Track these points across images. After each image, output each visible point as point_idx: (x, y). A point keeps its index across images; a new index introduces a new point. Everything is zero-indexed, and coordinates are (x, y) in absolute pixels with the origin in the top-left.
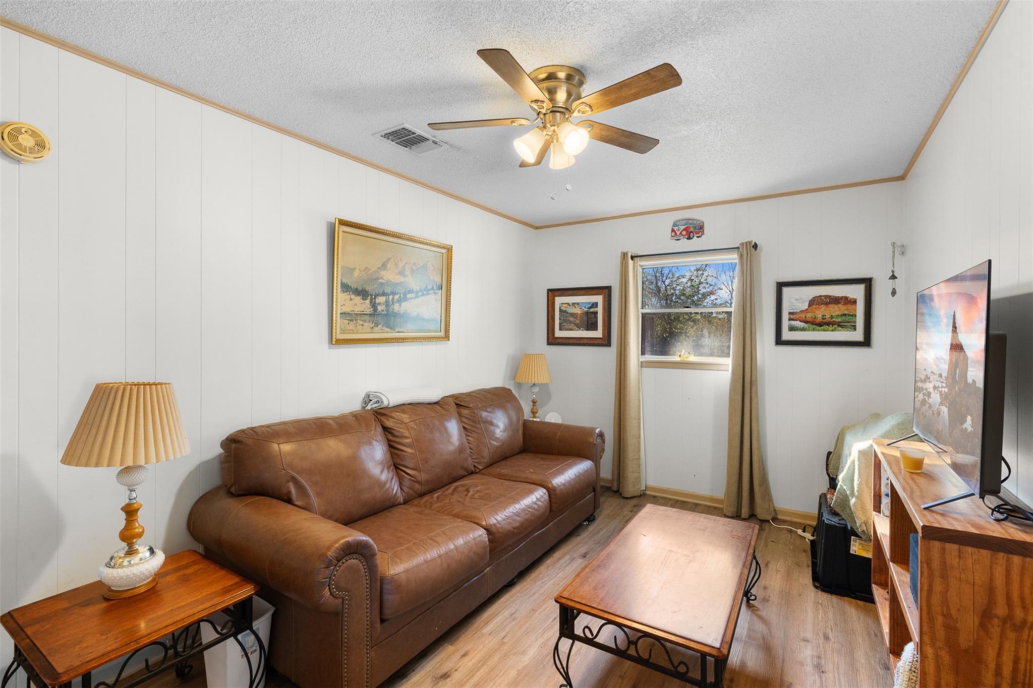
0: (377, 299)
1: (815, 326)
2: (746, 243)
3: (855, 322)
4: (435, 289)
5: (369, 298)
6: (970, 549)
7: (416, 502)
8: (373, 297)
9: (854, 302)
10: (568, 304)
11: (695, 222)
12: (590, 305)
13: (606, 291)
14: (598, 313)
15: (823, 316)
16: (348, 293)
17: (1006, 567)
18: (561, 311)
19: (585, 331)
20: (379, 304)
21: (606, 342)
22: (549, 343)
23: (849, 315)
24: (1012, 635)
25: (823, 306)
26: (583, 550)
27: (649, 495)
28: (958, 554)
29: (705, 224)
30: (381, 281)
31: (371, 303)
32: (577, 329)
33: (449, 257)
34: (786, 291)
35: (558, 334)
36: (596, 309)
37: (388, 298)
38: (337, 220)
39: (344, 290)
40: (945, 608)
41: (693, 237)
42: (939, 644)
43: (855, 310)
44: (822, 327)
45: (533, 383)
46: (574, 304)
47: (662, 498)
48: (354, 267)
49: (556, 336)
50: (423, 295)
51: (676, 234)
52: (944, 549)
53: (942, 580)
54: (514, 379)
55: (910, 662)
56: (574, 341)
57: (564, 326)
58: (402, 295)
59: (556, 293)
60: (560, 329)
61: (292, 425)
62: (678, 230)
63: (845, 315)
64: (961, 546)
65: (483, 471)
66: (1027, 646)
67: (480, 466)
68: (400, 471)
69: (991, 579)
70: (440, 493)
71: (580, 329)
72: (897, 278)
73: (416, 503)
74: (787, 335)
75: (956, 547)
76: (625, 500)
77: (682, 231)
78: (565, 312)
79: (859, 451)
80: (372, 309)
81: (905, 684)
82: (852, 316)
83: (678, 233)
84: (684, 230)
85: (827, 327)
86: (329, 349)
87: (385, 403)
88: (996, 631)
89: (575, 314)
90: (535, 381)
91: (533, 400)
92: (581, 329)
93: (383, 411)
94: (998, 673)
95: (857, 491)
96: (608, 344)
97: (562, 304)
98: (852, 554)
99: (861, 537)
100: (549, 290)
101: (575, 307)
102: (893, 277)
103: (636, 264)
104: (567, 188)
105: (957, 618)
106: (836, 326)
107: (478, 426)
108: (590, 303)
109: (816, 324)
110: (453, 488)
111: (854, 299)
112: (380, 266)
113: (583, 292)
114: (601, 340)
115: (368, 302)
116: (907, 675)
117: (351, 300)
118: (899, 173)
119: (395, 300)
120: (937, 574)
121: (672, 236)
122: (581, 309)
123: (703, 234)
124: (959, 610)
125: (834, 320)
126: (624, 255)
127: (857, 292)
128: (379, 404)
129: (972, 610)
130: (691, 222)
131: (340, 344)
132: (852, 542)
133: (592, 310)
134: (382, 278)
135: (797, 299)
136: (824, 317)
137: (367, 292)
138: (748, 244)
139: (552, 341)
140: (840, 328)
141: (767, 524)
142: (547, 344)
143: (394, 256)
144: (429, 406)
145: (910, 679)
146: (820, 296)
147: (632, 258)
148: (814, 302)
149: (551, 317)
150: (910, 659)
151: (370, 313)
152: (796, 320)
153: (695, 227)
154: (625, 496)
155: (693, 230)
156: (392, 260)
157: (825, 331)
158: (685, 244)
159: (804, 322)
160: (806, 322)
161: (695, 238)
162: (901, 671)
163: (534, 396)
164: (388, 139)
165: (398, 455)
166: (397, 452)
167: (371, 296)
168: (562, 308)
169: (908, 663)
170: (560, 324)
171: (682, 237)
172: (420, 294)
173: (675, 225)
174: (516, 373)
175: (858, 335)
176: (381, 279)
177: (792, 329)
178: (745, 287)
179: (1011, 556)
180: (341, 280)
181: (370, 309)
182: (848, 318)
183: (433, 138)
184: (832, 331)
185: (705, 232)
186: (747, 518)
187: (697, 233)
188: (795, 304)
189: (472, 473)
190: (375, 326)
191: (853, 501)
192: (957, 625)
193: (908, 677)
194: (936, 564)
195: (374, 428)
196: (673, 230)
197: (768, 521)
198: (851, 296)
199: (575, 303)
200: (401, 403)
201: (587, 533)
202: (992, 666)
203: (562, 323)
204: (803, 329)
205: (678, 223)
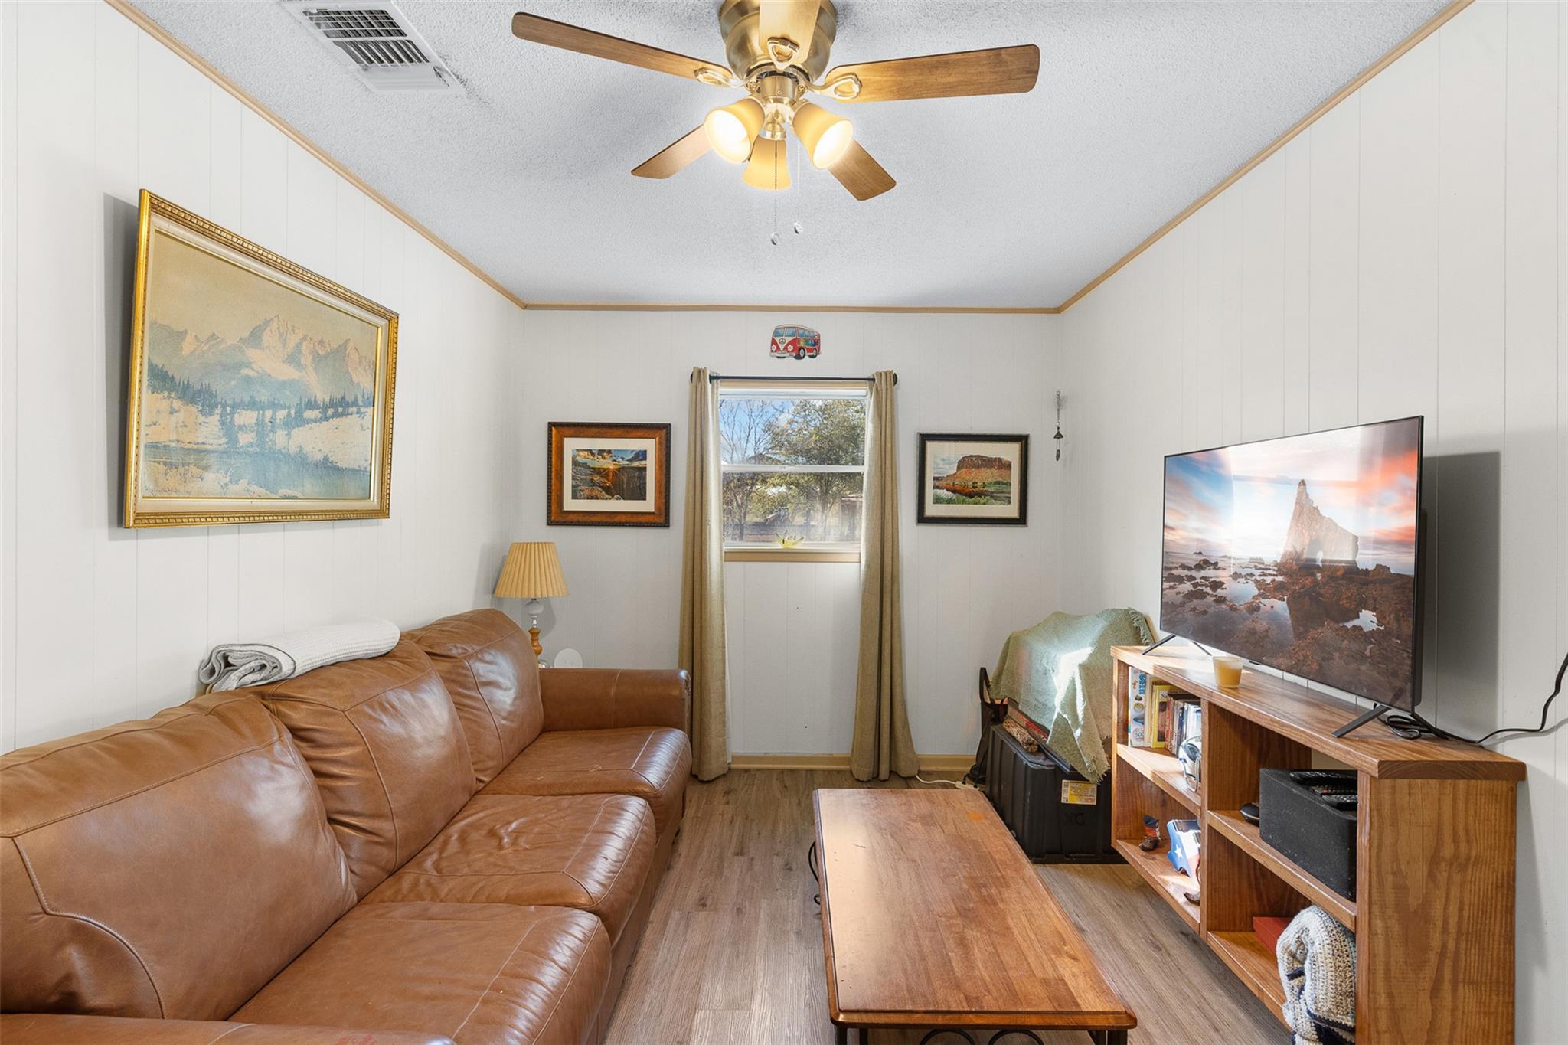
0: (236, 416)
1: (964, 497)
2: (886, 373)
3: (1009, 493)
4: (360, 403)
5: (218, 411)
6: (1419, 781)
7: (387, 890)
8: (228, 409)
9: (1008, 466)
10: (591, 451)
11: (807, 333)
12: (632, 455)
13: (661, 431)
14: (648, 469)
15: (973, 483)
16: (166, 394)
17: (1453, 796)
18: (575, 463)
19: (622, 501)
20: (240, 428)
21: (662, 520)
22: (551, 522)
23: (1003, 483)
24: (1457, 878)
25: (973, 469)
26: (693, 894)
27: (737, 770)
28: (1408, 792)
29: (821, 337)
30: (245, 371)
31: (223, 423)
32: (607, 496)
33: (391, 336)
34: (930, 446)
35: (570, 504)
36: (643, 462)
37: (263, 414)
38: (147, 197)
39: (156, 383)
40: (1395, 864)
41: (804, 357)
42: (1389, 912)
43: (1010, 477)
44: (973, 499)
45: (533, 597)
46: (601, 452)
47: (758, 770)
48: (181, 330)
49: (565, 508)
50: (336, 415)
51: (778, 348)
52: (1394, 787)
53: (1392, 828)
54: (494, 592)
55: (1328, 944)
56: (604, 519)
57: (582, 491)
58: (293, 412)
59: (566, 431)
60: (574, 497)
61: (33, 768)
62: (782, 342)
63: (998, 483)
64: (1412, 780)
65: (491, 785)
66: (1471, 887)
67: (485, 776)
68: (339, 827)
69: (1439, 815)
70: (435, 856)
71: (613, 496)
72: (1062, 437)
73: (389, 893)
74: (931, 510)
75: (1406, 781)
76: (705, 786)
77: (787, 345)
78: (585, 465)
79: (1080, 665)
80: (224, 440)
81: (1332, 976)
82: (1006, 484)
83: (782, 347)
84: (790, 343)
85: (979, 498)
86: (111, 539)
87: (286, 668)
88: (1442, 877)
89: (604, 469)
90: (535, 595)
91: (533, 629)
92: (616, 496)
93: (280, 690)
94: (1445, 930)
95: (1083, 719)
96: (665, 524)
97: (578, 450)
98: (1064, 804)
99: (1088, 780)
100: (551, 425)
101: (604, 458)
102: (1059, 436)
103: (715, 390)
104: (797, 229)
105: (1407, 873)
106: (989, 497)
107: (473, 694)
108: (632, 451)
109: (966, 495)
110: (455, 836)
111: (1008, 462)
112: (246, 334)
113: (619, 432)
114: (652, 516)
115: (215, 419)
116: (1331, 963)
117: (172, 411)
118: (1057, 305)
119: (278, 421)
120: (1387, 822)
121: (772, 351)
122: (614, 461)
123: (818, 353)
124: (1408, 863)
125: (986, 489)
126: (700, 373)
127: (1010, 452)
128: (265, 673)
129: (1421, 859)
130: (801, 332)
131: (148, 525)
132: (1063, 788)
133: (636, 464)
134: (249, 366)
135: (944, 458)
136: (975, 485)
137: (213, 395)
138: (888, 375)
139: (557, 517)
140: (993, 501)
141: (913, 782)
142: (548, 524)
143: (277, 316)
144: (378, 664)
145: (1337, 968)
146: (971, 456)
147: (712, 378)
148: (965, 463)
149: (556, 474)
150: (1326, 939)
151: (221, 448)
152: (942, 488)
153: (806, 341)
154: (706, 779)
155: (805, 345)
156: (274, 326)
157: (977, 504)
158: (791, 366)
159: (952, 492)
160: (954, 491)
161: (806, 357)
162: (1320, 960)
163: (535, 622)
164: (319, 25)
165: (332, 790)
166: (329, 782)
167: (224, 406)
168: (578, 458)
169: (1327, 946)
170: (573, 486)
171: (788, 354)
172: (331, 411)
173: (776, 333)
174: (497, 581)
175: (1011, 511)
176: (247, 367)
177: (938, 500)
178: (883, 439)
179: (1457, 781)
180: (149, 359)
181: (219, 438)
182: (1001, 487)
183: (440, 60)
184: (984, 504)
185: (821, 350)
186: (887, 778)
187: (810, 351)
188: (941, 466)
189: (477, 792)
190: (231, 481)
191: (1078, 733)
192: (1407, 882)
193: (1333, 965)
194: (1386, 809)
195: (276, 737)
196: (774, 342)
197: (914, 778)
198: (1006, 458)
199: (604, 451)
200: (319, 664)
201: (682, 860)
202: (1439, 923)
203: (578, 486)
204: (950, 501)
205: (781, 331)
